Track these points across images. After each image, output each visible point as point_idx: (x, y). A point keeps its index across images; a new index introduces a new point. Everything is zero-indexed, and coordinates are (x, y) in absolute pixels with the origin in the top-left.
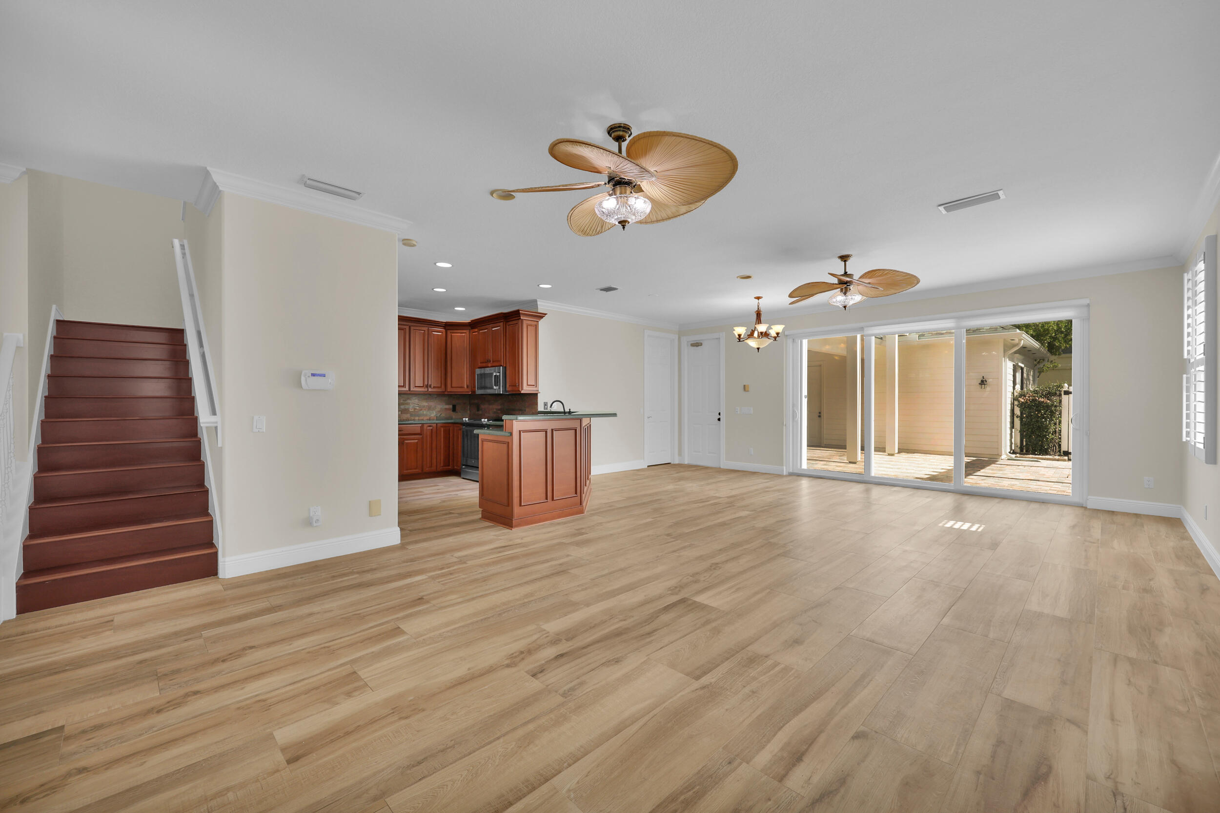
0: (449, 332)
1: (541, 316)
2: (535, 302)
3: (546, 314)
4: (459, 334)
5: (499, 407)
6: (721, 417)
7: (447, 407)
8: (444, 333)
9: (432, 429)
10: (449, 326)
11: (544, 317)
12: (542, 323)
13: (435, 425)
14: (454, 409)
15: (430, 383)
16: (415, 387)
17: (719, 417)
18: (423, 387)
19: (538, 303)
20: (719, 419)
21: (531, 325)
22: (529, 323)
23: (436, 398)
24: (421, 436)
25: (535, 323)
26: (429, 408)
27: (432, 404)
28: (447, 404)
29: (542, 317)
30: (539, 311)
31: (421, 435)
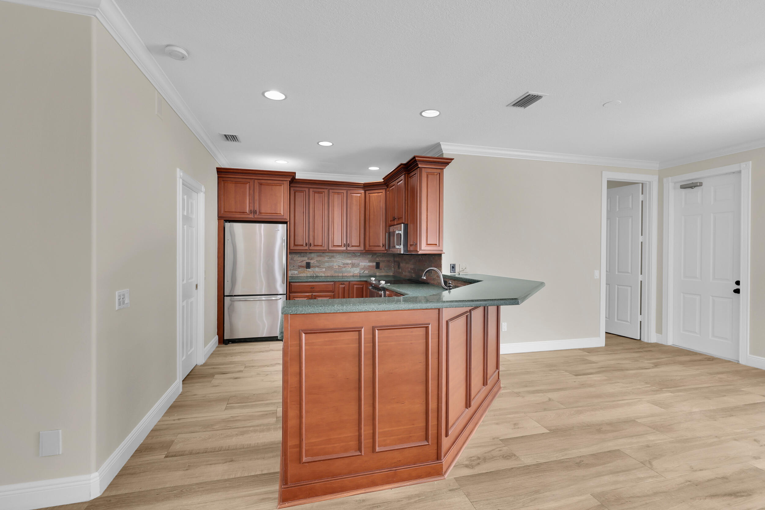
0: (367, 192)
1: (446, 162)
2: (438, 145)
3: (452, 159)
4: (376, 194)
5: (412, 267)
6: (741, 287)
7: (371, 264)
8: (363, 195)
9: (344, 287)
10: (368, 187)
11: (450, 163)
12: (447, 171)
13: (348, 282)
14: (378, 266)
15: (348, 242)
16: (334, 246)
17: (737, 287)
18: (341, 246)
19: (442, 147)
20: (737, 291)
21: (433, 174)
22: (429, 170)
23: (359, 256)
24: (333, 294)
25: (439, 171)
26: (353, 265)
27: (355, 261)
28: (370, 261)
29: (448, 163)
30: (445, 156)
31: (334, 292)
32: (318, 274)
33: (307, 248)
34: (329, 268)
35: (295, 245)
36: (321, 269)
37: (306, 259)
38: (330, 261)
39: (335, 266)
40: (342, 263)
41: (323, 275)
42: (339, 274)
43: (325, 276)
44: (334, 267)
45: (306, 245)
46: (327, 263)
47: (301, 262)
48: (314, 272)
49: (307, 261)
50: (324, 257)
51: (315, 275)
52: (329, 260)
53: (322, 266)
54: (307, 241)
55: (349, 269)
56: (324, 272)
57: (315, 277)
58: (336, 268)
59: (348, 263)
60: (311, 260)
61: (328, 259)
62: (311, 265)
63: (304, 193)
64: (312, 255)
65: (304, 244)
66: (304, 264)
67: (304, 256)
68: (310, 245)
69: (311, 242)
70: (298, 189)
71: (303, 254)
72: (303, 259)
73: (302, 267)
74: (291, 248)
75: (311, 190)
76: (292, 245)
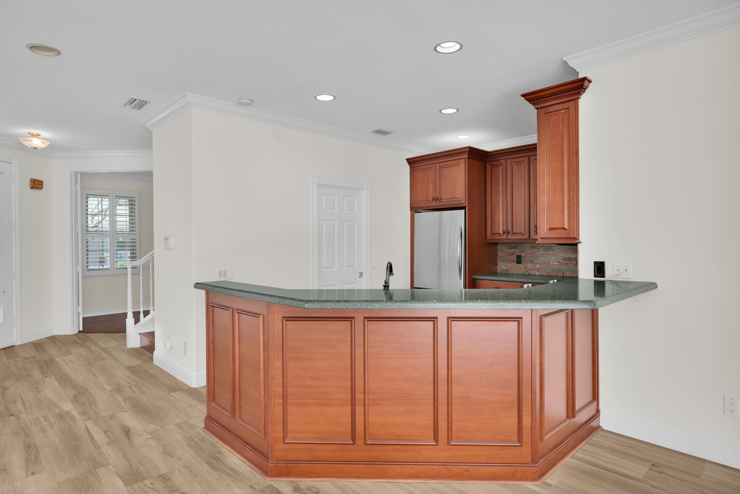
19: (570, 64)
32: (531, 272)
33: (504, 237)
34: (544, 263)
35: (492, 233)
36: (535, 265)
37: (517, 252)
38: (545, 254)
39: (553, 262)
40: (562, 258)
41: (538, 273)
42: (559, 273)
43: (539, 275)
44: (552, 264)
45: (504, 233)
46: (542, 257)
47: (511, 255)
48: (526, 269)
49: (518, 254)
50: (538, 248)
51: (527, 273)
52: (546, 252)
53: (535, 261)
54: (505, 229)
55: (573, 266)
56: (539, 270)
57: (527, 275)
58: (554, 264)
59: (572, 258)
60: (522, 252)
61: (544, 251)
62: (523, 259)
63: (501, 168)
64: (524, 245)
65: (501, 232)
66: (514, 258)
67: (514, 248)
68: (508, 233)
69: (510, 229)
70: (494, 163)
71: (513, 245)
72: (513, 251)
73: (512, 261)
74: (488, 237)
75: (509, 161)
76: (489, 233)
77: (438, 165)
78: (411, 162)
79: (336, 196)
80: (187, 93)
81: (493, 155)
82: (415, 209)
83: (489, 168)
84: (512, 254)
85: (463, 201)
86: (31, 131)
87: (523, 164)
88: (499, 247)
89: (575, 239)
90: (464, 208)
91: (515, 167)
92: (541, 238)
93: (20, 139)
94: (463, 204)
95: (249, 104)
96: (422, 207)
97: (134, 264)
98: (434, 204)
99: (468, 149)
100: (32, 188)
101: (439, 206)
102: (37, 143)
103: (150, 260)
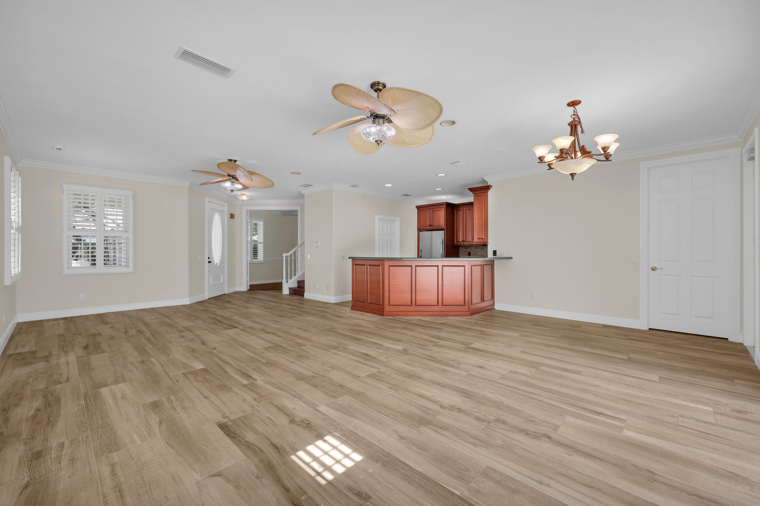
33: (462, 243)
35: (457, 242)
37: (468, 250)
45: (462, 241)
46: (480, 252)
50: (478, 248)
53: (477, 255)
54: (463, 240)
60: (471, 250)
61: (481, 250)
62: (471, 253)
63: (461, 211)
64: (472, 247)
65: (461, 241)
66: (467, 253)
67: (467, 248)
68: (464, 241)
69: (465, 240)
70: (458, 209)
71: (466, 247)
72: (466, 250)
73: (466, 255)
74: (455, 243)
75: (465, 209)
76: (455, 242)
77: (431, 209)
78: (418, 207)
79: (385, 224)
80: (333, 183)
81: (458, 205)
82: (420, 230)
83: (455, 211)
84: (466, 252)
85: (443, 227)
86: (242, 193)
87: (471, 210)
88: (460, 249)
89: (486, 242)
90: (444, 230)
91: (467, 212)
92: (475, 242)
93: (237, 197)
94: (443, 228)
95: (356, 187)
96: (423, 229)
97: (286, 255)
98: (429, 228)
99: (446, 203)
100: (231, 218)
101: (432, 229)
102: (244, 198)
103: (292, 254)
